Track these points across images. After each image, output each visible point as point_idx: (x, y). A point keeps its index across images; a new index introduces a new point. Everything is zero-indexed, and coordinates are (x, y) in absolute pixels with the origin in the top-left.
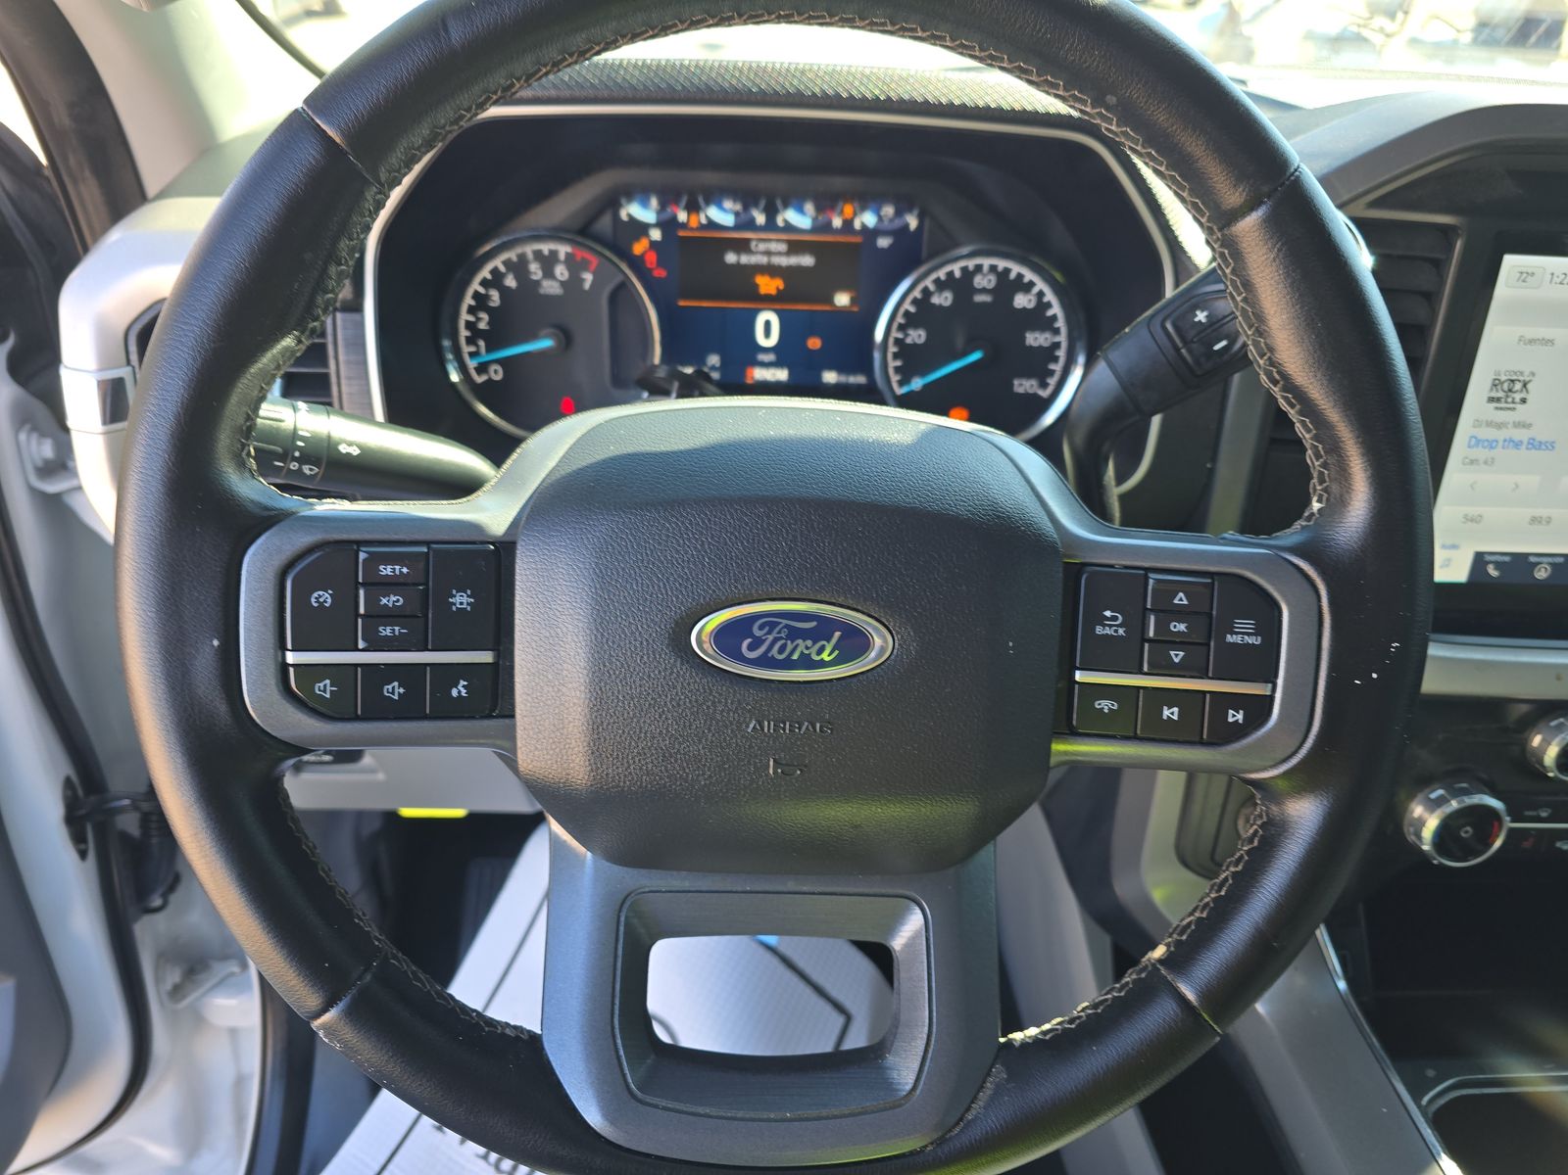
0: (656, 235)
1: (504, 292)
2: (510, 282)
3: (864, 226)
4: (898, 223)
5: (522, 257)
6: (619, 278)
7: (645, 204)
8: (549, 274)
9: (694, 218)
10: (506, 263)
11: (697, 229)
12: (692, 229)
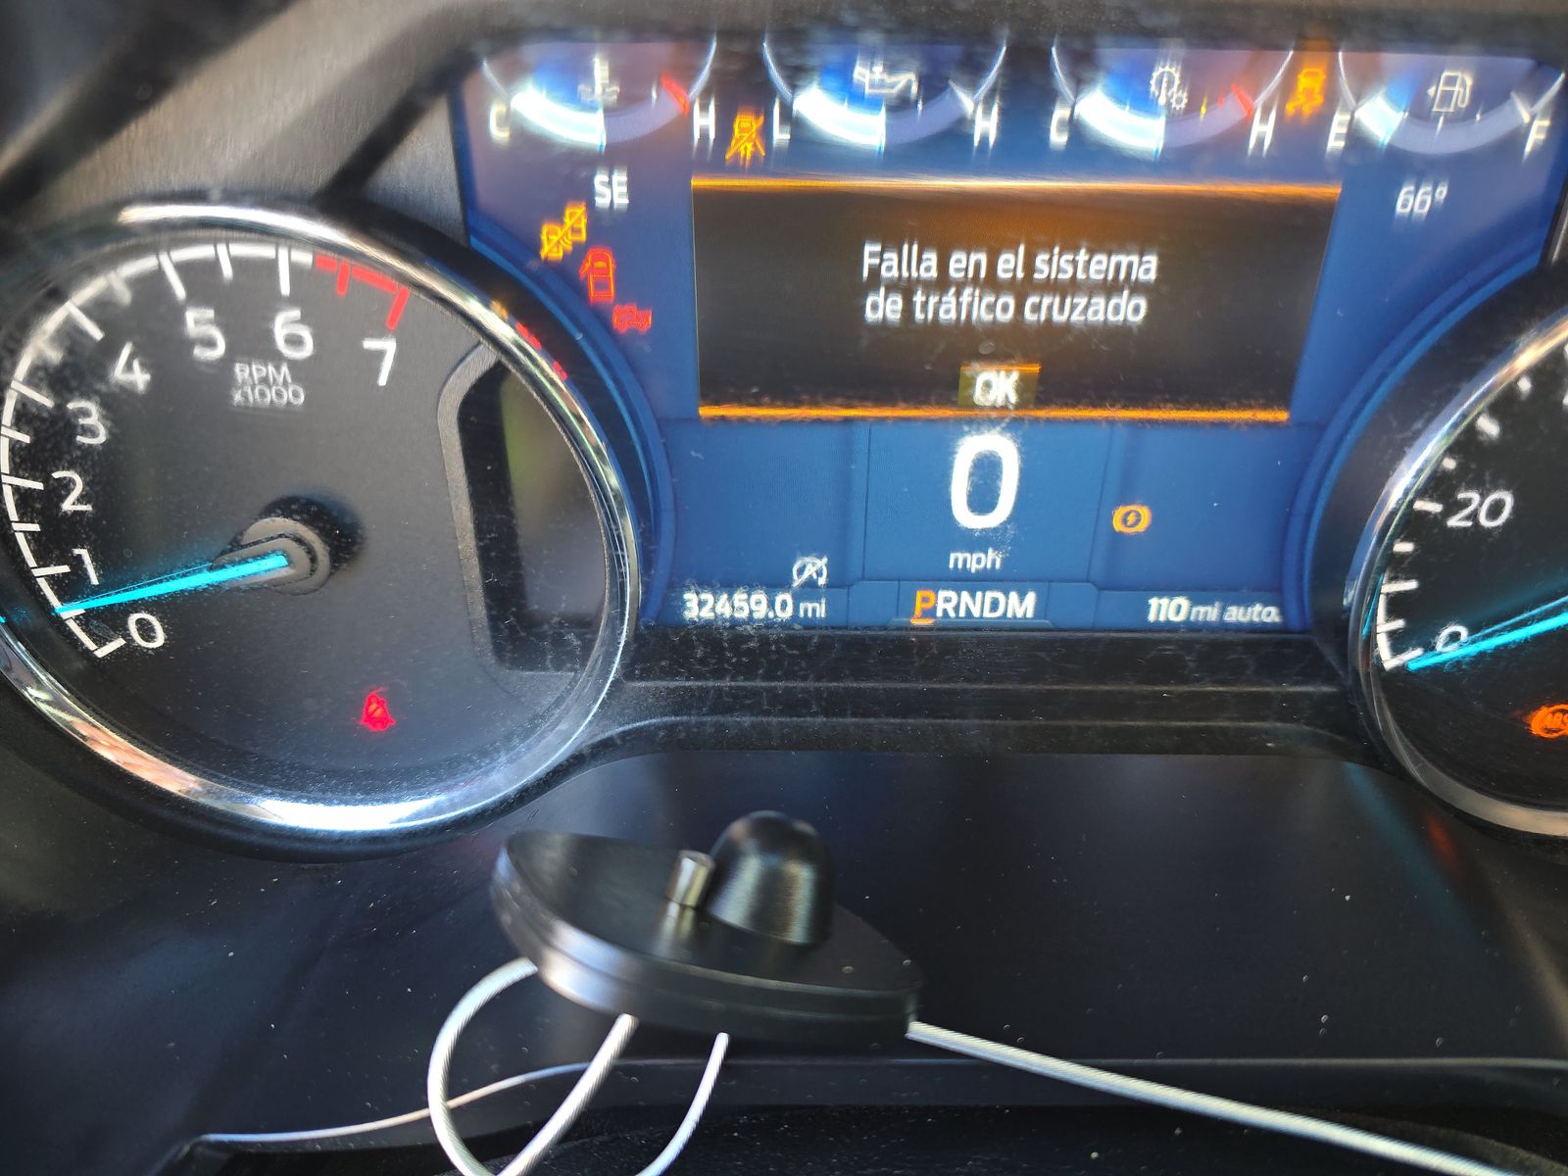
0: (612, 190)
1: (115, 404)
2: (130, 373)
3: (1356, 138)
4: (1486, 130)
5: (151, 286)
6: (483, 360)
7: (570, 80)
8: (252, 341)
9: (746, 125)
10: (99, 309)
11: (757, 167)
12: (736, 168)
